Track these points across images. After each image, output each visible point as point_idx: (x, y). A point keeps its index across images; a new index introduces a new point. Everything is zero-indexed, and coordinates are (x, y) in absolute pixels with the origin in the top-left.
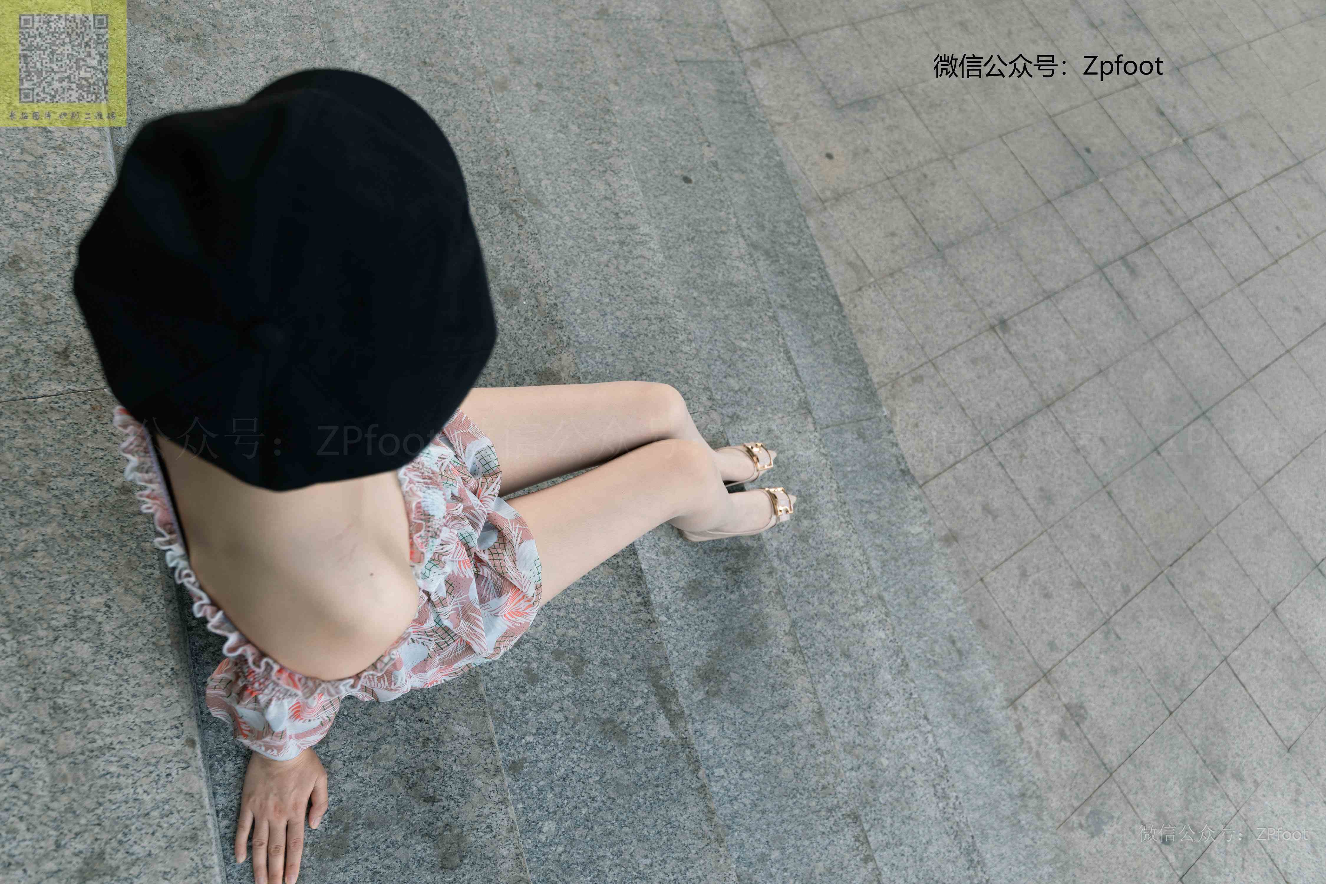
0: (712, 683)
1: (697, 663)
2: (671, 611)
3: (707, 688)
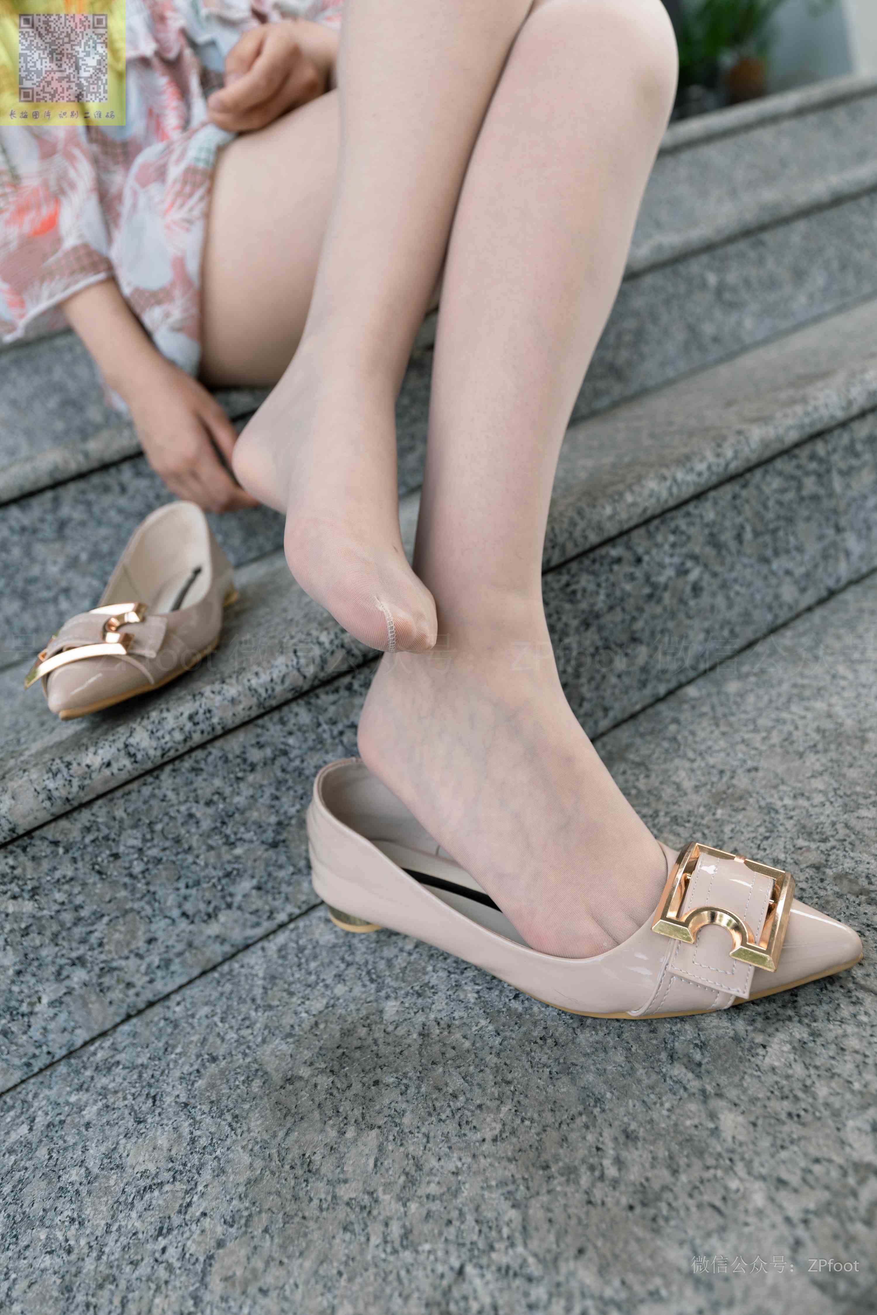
0: (324, 1081)
1: (391, 1008)
3: (305, 1072)
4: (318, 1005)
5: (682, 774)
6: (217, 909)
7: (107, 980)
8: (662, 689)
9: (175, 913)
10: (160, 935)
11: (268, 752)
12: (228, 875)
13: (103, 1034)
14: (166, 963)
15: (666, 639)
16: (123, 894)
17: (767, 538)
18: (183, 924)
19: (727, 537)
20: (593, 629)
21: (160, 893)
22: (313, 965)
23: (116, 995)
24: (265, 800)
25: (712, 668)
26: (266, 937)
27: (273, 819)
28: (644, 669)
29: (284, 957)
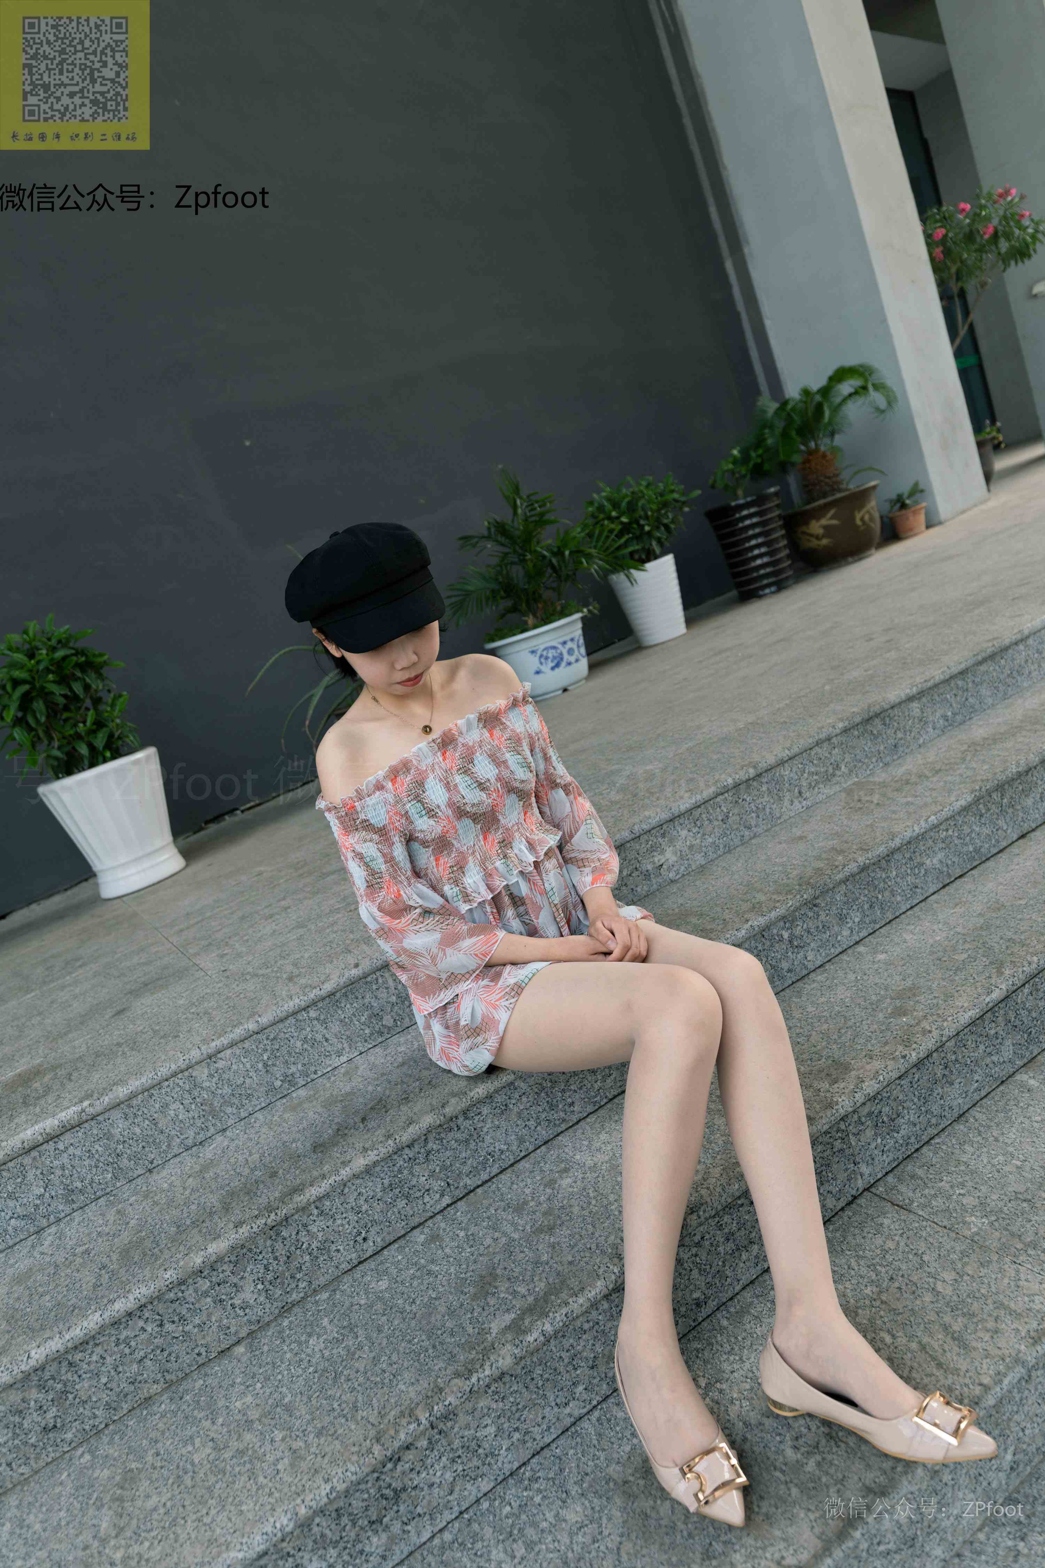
2: (718, 1385)
4: (628, 1448)
6: (569, 1401)
7: (527, 1438)
9: (553, 1404)
10: (547, 1415)
11: (591, 1324)
12: (574, 1384)
13: (524, 1464)
14: (549, 1428)
16: (534, 1396)
18: (556, 1409)
21: (548, 1395)
22: (618, 1429)
23: (529, 1445)
24: (589, 1347)
26: (588, 1413)
28: (756, 1257)
29: (601, 1424)
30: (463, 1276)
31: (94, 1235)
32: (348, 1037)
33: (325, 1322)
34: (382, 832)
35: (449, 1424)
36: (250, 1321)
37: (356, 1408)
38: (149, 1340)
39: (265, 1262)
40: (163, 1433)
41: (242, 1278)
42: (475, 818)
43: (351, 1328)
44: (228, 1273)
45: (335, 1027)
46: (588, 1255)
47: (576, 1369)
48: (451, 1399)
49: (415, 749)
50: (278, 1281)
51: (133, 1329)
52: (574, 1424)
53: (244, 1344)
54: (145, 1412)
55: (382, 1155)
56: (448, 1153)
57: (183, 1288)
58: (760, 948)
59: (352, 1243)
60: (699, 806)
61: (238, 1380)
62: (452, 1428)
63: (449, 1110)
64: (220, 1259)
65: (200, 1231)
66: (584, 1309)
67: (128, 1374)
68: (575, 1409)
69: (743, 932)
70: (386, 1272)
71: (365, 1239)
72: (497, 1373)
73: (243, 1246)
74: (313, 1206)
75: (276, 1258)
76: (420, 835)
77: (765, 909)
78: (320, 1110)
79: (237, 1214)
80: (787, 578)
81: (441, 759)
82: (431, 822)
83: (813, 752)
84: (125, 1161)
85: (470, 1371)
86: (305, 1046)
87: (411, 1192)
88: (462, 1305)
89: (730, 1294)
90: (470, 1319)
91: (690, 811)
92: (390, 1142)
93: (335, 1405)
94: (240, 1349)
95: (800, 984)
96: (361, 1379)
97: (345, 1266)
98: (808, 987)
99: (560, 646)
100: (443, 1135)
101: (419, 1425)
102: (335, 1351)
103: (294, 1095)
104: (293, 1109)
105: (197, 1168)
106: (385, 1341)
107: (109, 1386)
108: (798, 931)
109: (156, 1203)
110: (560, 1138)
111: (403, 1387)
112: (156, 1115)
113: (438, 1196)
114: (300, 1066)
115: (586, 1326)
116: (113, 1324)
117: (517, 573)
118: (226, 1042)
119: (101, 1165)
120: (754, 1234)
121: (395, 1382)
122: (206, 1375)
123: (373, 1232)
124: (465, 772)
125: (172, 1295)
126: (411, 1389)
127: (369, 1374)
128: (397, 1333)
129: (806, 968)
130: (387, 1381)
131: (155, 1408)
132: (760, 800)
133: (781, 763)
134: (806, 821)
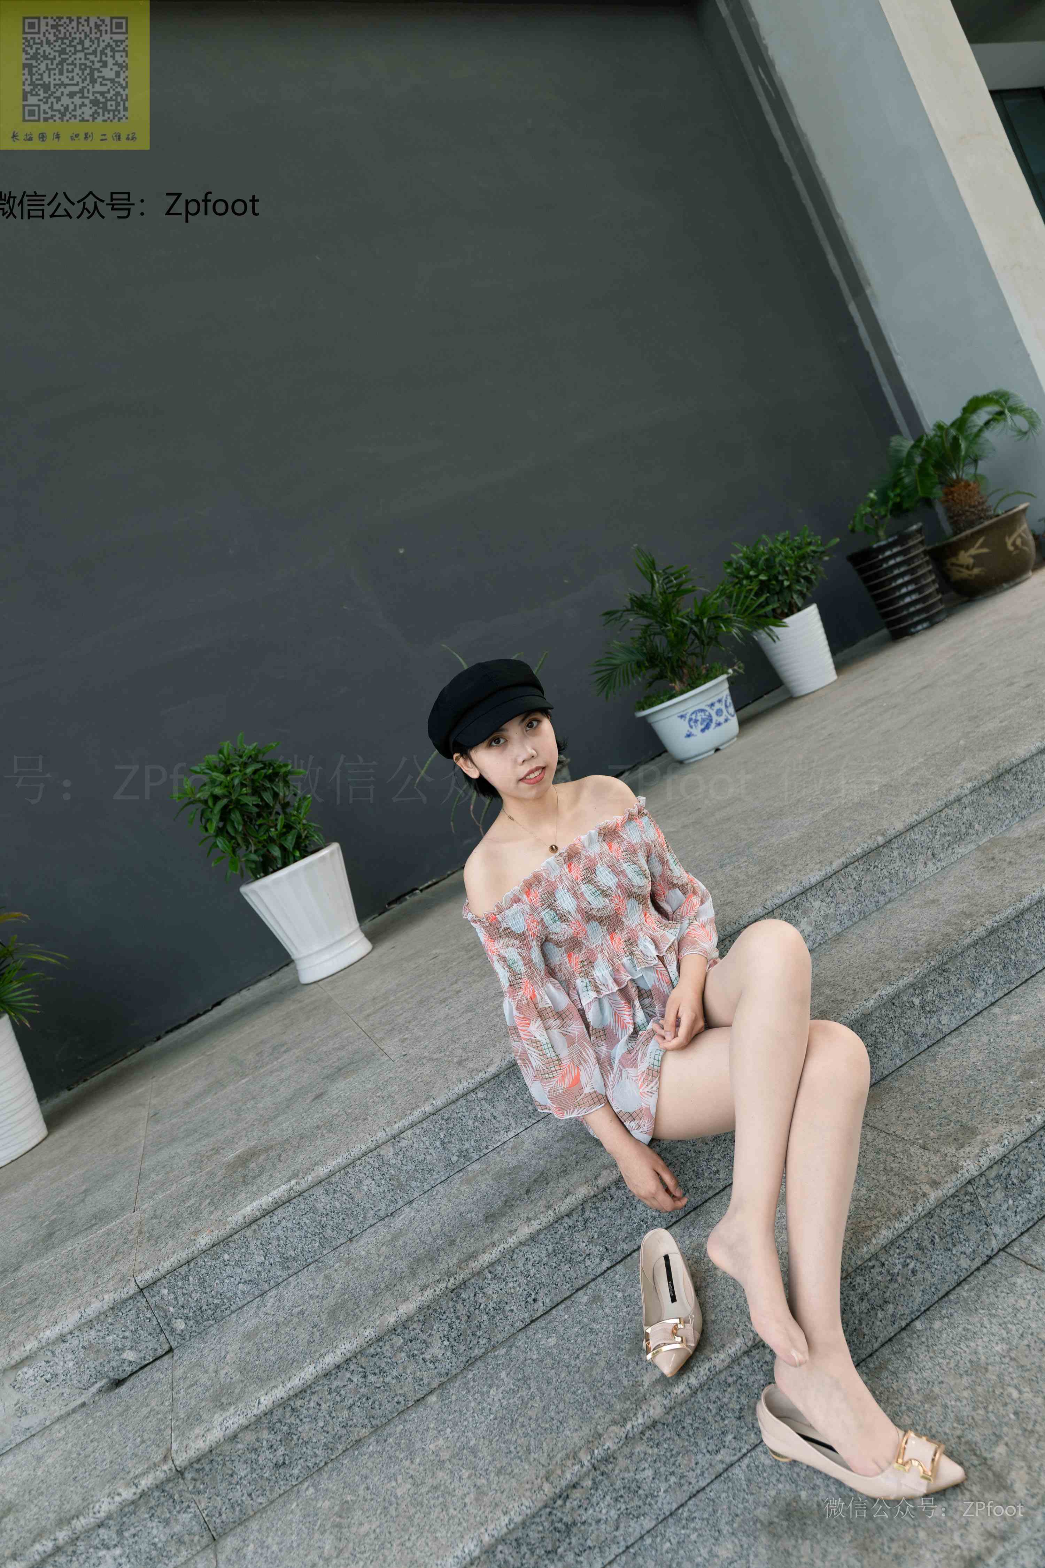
4: (773, 1493)
5: (912, 1381)
6: (720, 1448)
7: (683, 1482)
8: (903, 1324)
9: (705, 1451)
10: (700, 1461)
11: (735, 1378)
12: (723, 1433)
13: (682, 1505)
14: (703, 1473)
15: (902, 1299)
16: (686, 1443)
17: (948, 1239)
18: (708, 1455)
19: (926, 1243)
20: (865, 1301)
21: (699, 1443)
22: (765, 1474)
23: (685, 1488)
24: (735, 1399)
25: (928, 1309)
26: (739, 1460)
27: (738, 1407)
28: (893, 1315)
29: (751, 1470)
30: (620, 1333)
31: (307, 1297)
32: (514, 1114)
33: (503, 1375)
34: (522, 937)
35: (610, 1467)
36: (439, 1374)
37: (529, 1451)
38: (356, 1389)
39: (449, 1321)
40: (371, 1470)
41: (430, 1335)
42: (601, 921)
43: (525, 1380)
44: (418, 1331)
45: (501, 1106)
46: (729, 1314)
47: (723, 1419)
48: (608, 1444)
49: (544, 864)
50: (462, 1338)
51: (342, 1380)
52: (726, 1470)
53: (435, 1394)
54: (356, 1453)
55: (544, 1224)
56: (604, 1221)
57: (381, 1344)
58: (891, 1015)
59: (523, 1303)
60: (830, 877)
61: (432, 1426)
62: (613, 1470)
63: (601, 1182)
64: (410, 1319)
65: (393, 1294)
66: (726, 1364)
67: (340, 1419)
68: (725, 1456)
69: (872, 1002)
70: (554, 1330)
71: (535, 1300)
72: (649, 1422)
73: (429, 1307)
74: (486, 1271)
75: (458, 1318)
76: (555, 937)
77: (893, 978)
78: (491, 1183)
79: (422, 1279)
80: (938, 613)
81: (567, 870)
82: (564, 925)
83: (943, 815)
84: (329, 1231)
85: (625, 1419)
86: (476, 1124)
87: (573, 1257)
88: (619, 1360)
89: (869, 1351)
90: (626, 1372)
91: (821, 883)
92: (550, 1212)
93: (512, 1449)
94: (433, 1399)
95: (935, 1048)
96: (533, 1426)
97: (519, 1325)
98: (943, 1051)
99: (708, 709)
100: (598, 1205)
101: (582, 1466)
102: (511, 1401)
103: (469, 1169)
104: (468, 1182)
105: (389, 1237)
106: (553, 1392)
107: (325, 1429)
108: (929, 997)
109: (356, 1269)
110: (707, 1204)
111: (568, 1433)
112: (352, 1191)
113: (598, 1260)
114: (472, 1142)
115: (730, 1380)
116: (325, 1375)
117: (660, 643)
118: (406, 1124)
119: (309, 1235)
120: (888, 1294)
121: (562, 1429)
122: (405, 1421)
123: (542, 1292)
124: (589, 882)
125: (372, 1350)
126: (575, 1434)
127: (540, 1420)
128: (564, 1385)
129: (941, 1031)
130: (554, 1427)
131: (364, 1449)
132: (892, 866)
133: (912, 827)
134: (940, 883)
